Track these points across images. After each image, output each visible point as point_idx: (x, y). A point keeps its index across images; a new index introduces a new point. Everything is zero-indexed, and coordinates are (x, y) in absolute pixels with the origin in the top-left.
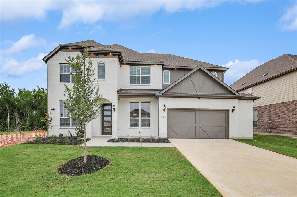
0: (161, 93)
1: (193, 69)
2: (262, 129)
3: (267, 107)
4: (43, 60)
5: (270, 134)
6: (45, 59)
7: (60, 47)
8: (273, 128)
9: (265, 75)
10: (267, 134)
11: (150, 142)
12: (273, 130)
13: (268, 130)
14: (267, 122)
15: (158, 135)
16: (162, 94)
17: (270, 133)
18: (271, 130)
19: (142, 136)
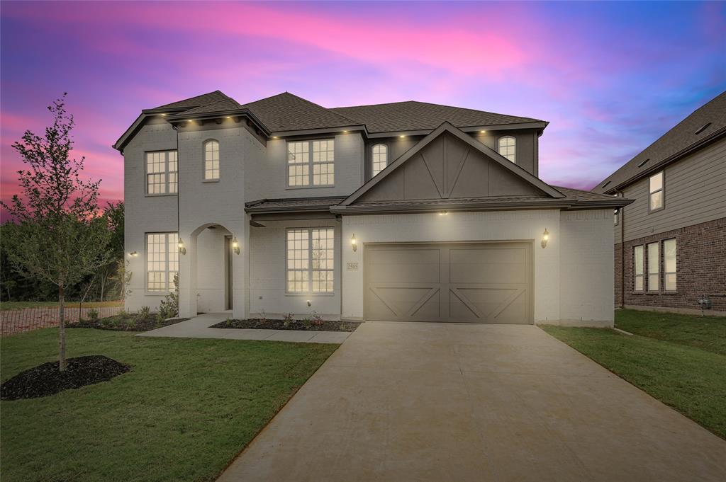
0: (344, 203)
1: (425, 136)
2: (688, 298)
3: (703, 231)
4: (114, 147)
5: (707, 313)
6: (118, 146)
7: (144, 116)
8: (721, 294)
9: (701, 131)
10: (699, 312)
11: (304, 329)
12: (718, 300)
13: (701, 301)
14: (703, 276)
15: (341, 313)
16: (344, 207)
17: (709, 308)
18: (713, 300)
19: (293, 315)
